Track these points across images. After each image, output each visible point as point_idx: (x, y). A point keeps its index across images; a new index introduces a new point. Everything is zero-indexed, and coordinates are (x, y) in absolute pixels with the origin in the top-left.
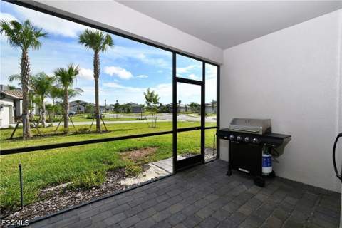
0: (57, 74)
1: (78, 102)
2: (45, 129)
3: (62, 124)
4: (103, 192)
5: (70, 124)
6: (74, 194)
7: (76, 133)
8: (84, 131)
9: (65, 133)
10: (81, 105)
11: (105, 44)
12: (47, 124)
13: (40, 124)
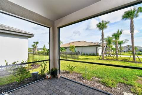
0: (113, 36)
1: (128, 46)
2: (110, 57)
3: (116, 56)
4: (112, 92)
5: (119, 56)
6: (101, 84)
7: (121, 61)
8: (125, 60)
9: (117, 60)
10: (130, 47)
11: (137, 13)
12: (112, 55)
13: (109, 55)
